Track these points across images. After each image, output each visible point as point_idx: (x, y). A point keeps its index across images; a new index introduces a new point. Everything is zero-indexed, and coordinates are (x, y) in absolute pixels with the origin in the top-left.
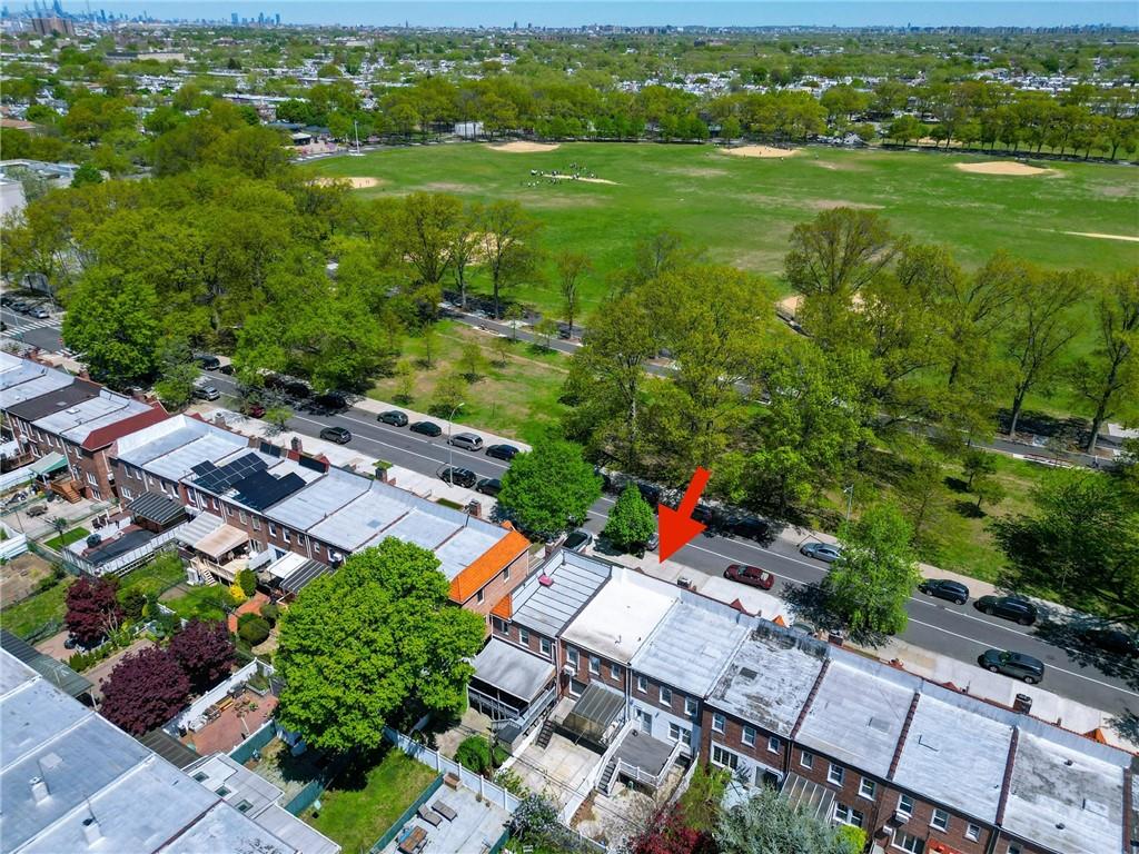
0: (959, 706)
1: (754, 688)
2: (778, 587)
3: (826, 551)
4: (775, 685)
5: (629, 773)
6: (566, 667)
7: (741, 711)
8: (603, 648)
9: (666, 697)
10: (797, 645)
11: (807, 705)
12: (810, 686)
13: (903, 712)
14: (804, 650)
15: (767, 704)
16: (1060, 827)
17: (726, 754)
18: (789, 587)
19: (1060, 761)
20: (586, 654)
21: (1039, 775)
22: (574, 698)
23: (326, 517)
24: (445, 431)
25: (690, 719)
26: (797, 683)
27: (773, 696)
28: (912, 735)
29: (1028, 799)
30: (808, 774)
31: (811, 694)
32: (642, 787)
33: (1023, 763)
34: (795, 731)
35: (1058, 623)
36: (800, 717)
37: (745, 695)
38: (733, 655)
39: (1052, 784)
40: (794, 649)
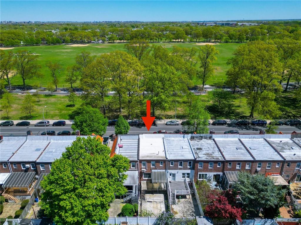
0: (249, 138)
1: (204, 152)
3: (173, 122)
4: (208, 149)
5: (179, 194)
6: (142, 169)
7: (207, 158)
8: (155, 157)
9: (181, 165)
10: (203, 138)
11: (220, 150)
12: (216, 146)
13: (240, 144)
14: (206, 139)
15: (212, 155)
16: (295, 155)
17: (203, 175)
20: (149, 161)
21: (279, 146)
22: (145, 180)
23: (14, 154)
24: (31, 123)
25: (190, 169)
26: (212, 147)
27: (210, 152)
28: (248, 148)
29: (283, 152)
30: (230, 170)
31: (218, 148)
32: (184, 197)
33: (273, 145)
34: (224, 158)
35: (230, 123)
36: (222, 154)
37: (203, 154)
38: (191, 146)
39: (283, 147)
40: (203, 140)
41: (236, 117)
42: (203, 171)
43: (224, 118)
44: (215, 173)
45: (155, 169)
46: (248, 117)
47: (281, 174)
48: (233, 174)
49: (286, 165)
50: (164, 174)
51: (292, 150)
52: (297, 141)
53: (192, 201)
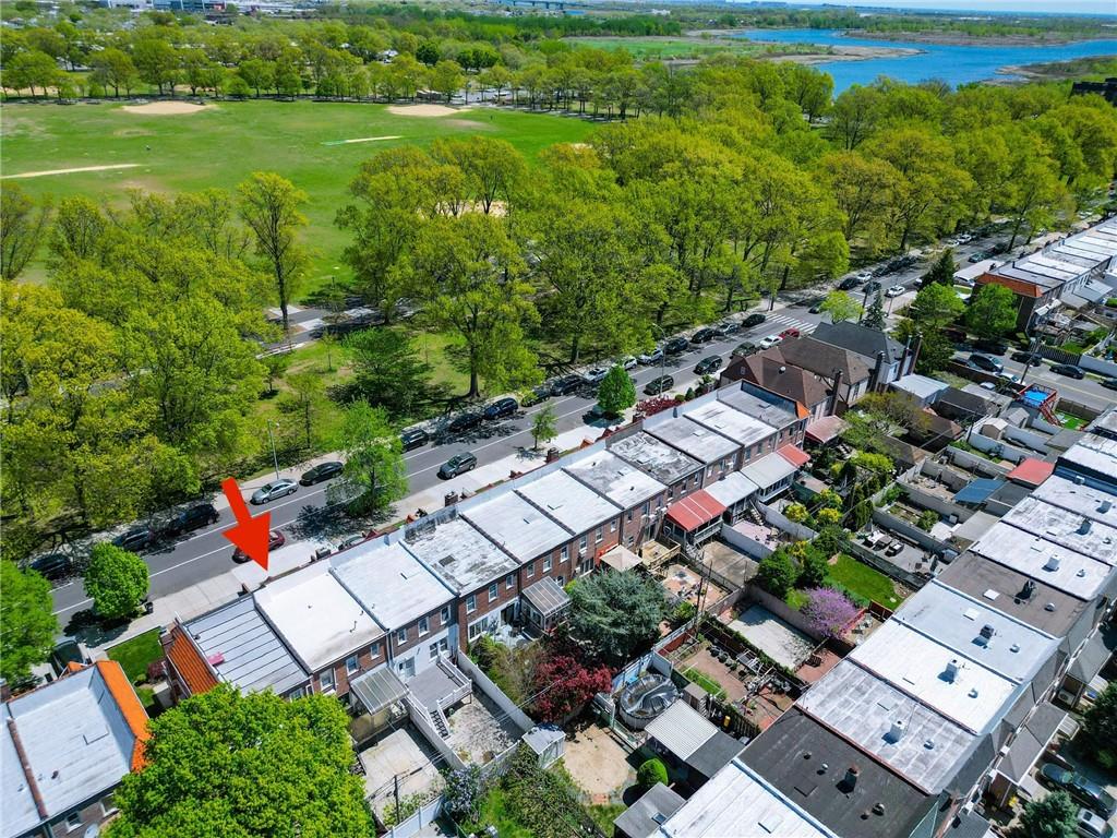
0: (534, 480)
1: (463, 564)
2: (288, 535)
3: (277, 488)
4: (467, 553)
5: (447, 705)
7: (480, 580)
8: (352, 644)
9: (423, 628)
10: (436, 524)
11: (496, 544)
12: (479, 535)
13: (526, 504)
14: (442, 522)
15: (483, 564)
16: (632, 489)
17: (478, 624)
18: (291, 529)
19: (590, 467)
20: (338, 665)
21: (597, 478)
25: (446, 626)
26: (473, 540)
27: (476, 558)
28: (548, 510)
29: (610, 490)
30: (533, 581)
31: (488, 537)
32: (458, 705)
33: (586, 479)
34: (515, 559)
35: (433, 431)
36: (506, 552)
37: (467, 572)
38: (424, 562)
39: (604, 478)
40: (437, 527)
41: (439, 407)
42: (479, 615)
43: (410, 420)
44: (504, 606)
45: (361, 672)
46: (467, 400)
47: (620, 543)
48: (540, 588)
49: (626, 518)
50: (388, 674)
51: (622, 478)
52: (620, 453)
53: (481, 705)
